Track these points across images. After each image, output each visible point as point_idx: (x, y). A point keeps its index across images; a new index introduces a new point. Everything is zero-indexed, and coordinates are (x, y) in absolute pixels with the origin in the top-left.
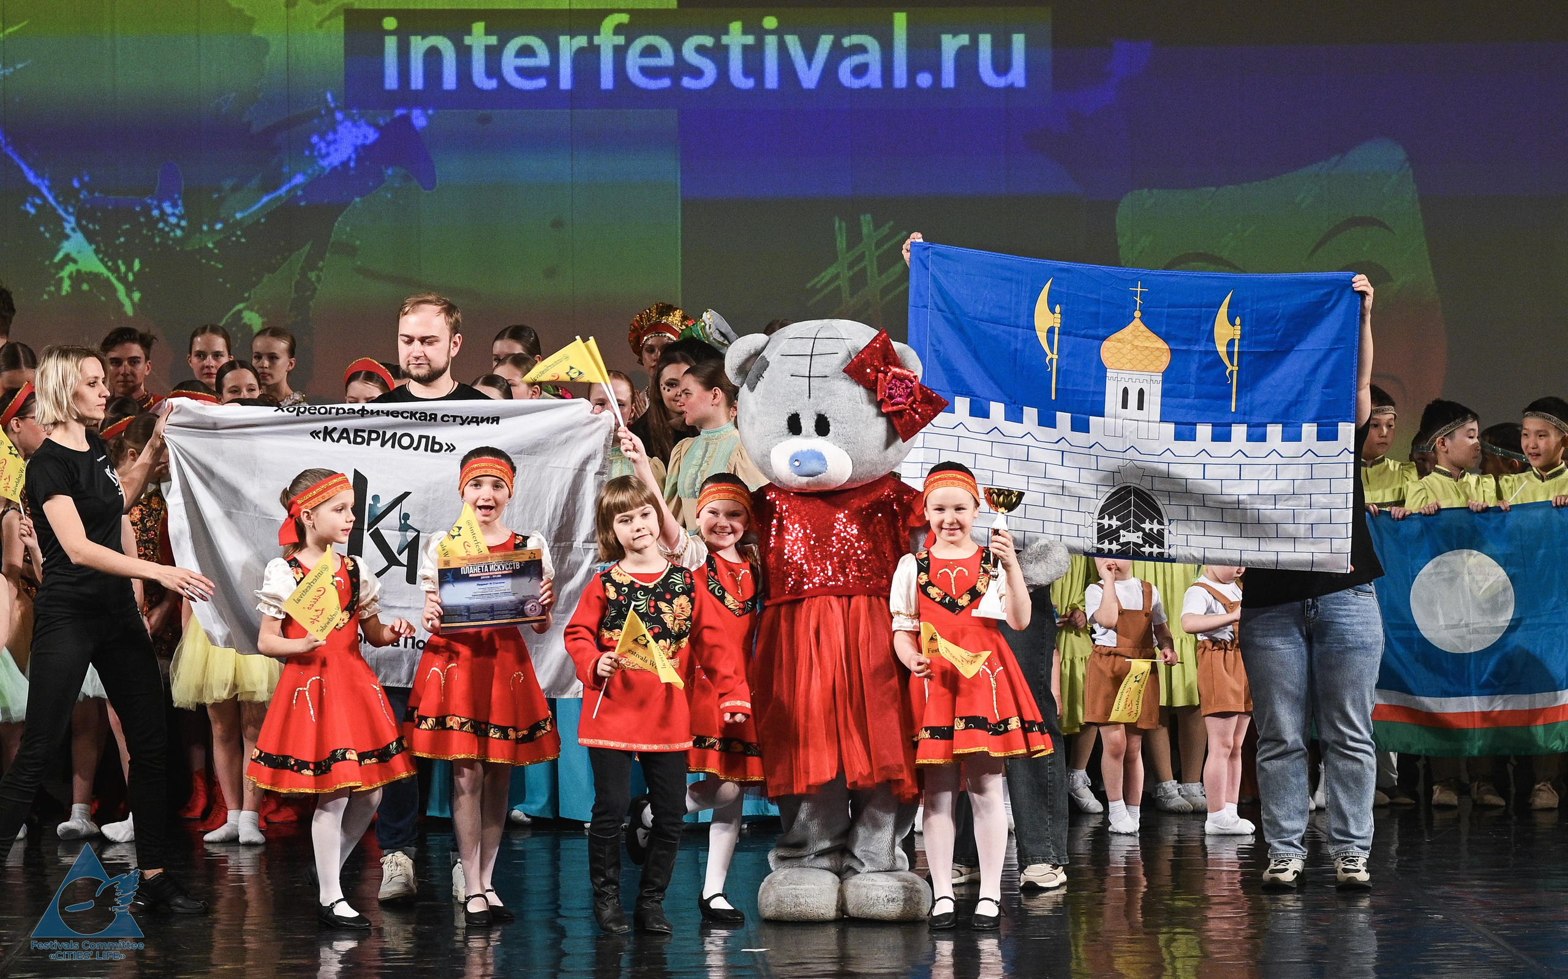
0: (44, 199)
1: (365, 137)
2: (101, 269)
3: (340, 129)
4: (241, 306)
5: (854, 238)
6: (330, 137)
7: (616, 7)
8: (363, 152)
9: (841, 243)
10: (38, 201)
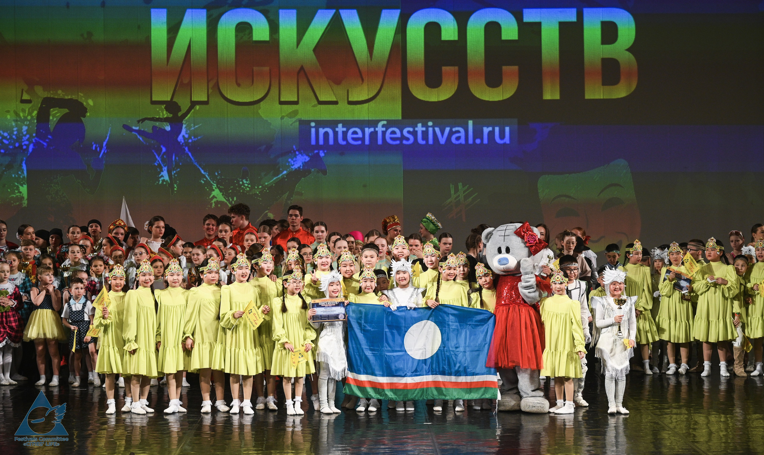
0: (207, 178)
1: (305, 159)
2: (224, 200)
3: (298, 157)
4: (267, 211)
5: (456, 190)
6: (294, 159)
7: (382, 119)
8: (305, 164)
9: (452, 192)
10: (205, 179)
